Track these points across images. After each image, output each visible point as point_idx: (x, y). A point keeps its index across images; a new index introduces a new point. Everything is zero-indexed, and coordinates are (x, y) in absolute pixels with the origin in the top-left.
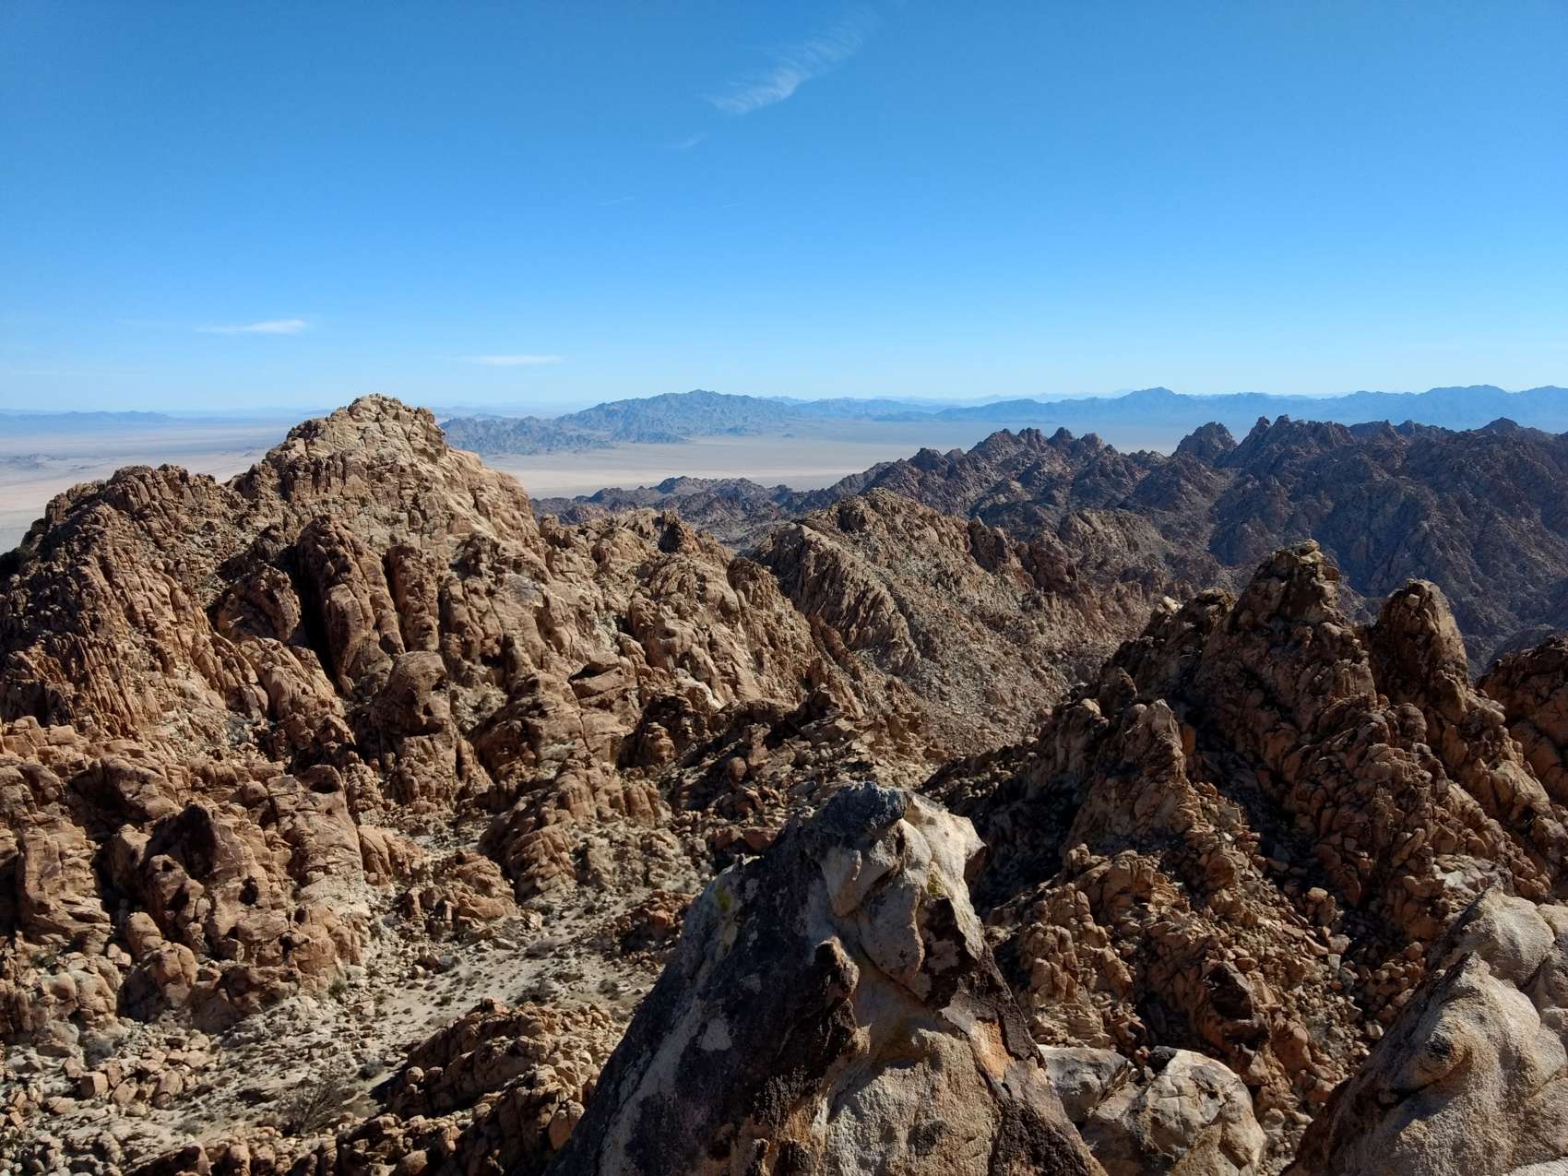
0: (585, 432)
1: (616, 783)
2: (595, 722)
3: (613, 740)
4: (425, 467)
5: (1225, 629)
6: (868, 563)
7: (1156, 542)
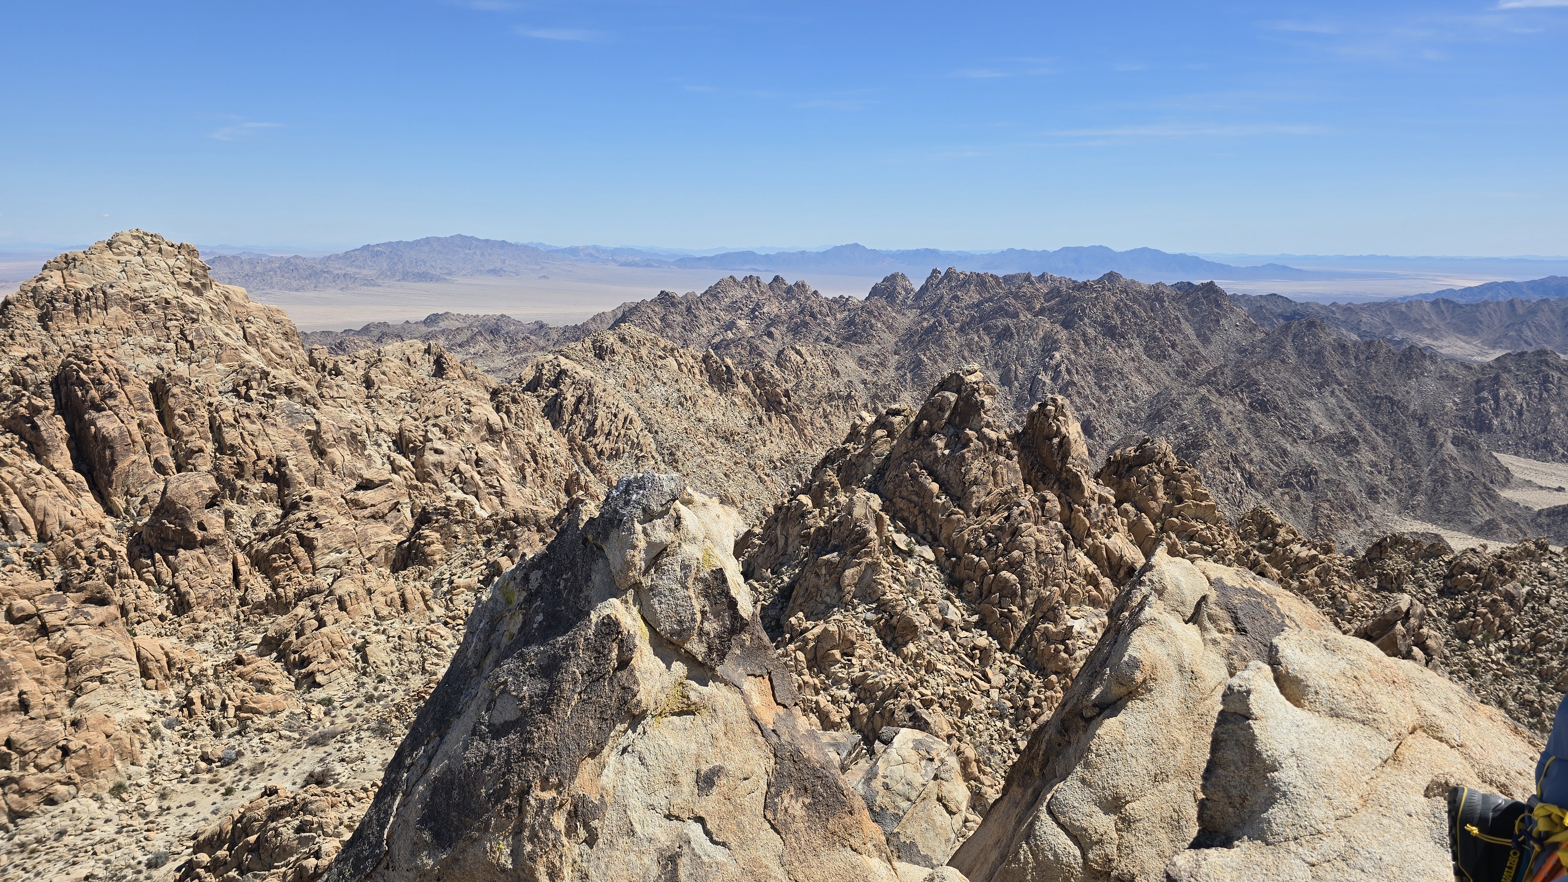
0: (351, 270)
1: (392, 584)
2: (370, 532)
3: (387, 548)
4: (190, 299)
5: (909, 436)
6: (618, 388)
7: (854, 371)
